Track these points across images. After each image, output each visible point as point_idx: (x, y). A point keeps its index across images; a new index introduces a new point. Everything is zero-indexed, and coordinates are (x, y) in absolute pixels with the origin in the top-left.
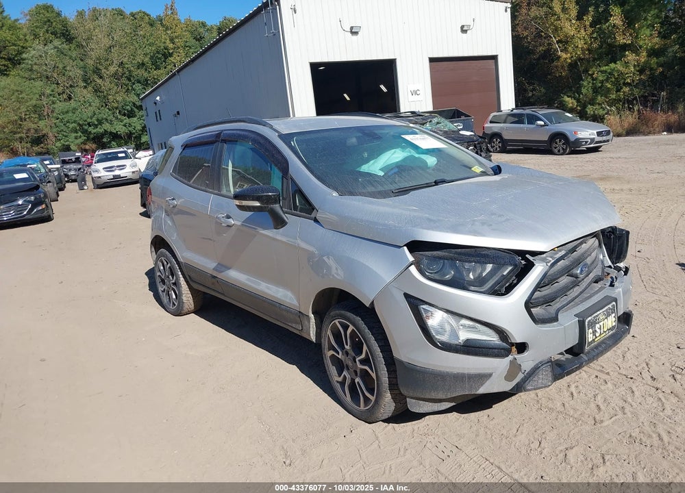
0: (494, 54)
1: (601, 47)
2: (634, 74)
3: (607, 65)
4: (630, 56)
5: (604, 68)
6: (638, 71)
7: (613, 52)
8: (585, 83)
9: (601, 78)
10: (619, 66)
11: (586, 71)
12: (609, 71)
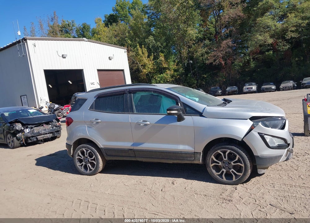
0: (122, 69)
1: (157, 68)
2: (170, 78)
3: (160, 75)
4: (168, 72)
5: (159, 76)
6: (171, 77)
7: (161, 70)
8: (153, 81)
9: (159, 79)
10: (164, 75)
11: (152, 77)
12: (161, 77)
